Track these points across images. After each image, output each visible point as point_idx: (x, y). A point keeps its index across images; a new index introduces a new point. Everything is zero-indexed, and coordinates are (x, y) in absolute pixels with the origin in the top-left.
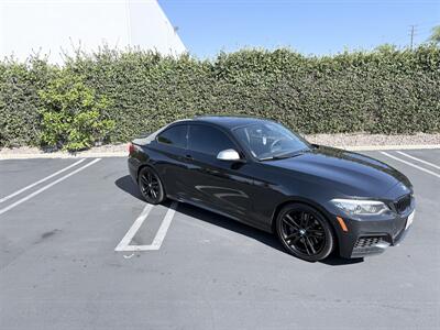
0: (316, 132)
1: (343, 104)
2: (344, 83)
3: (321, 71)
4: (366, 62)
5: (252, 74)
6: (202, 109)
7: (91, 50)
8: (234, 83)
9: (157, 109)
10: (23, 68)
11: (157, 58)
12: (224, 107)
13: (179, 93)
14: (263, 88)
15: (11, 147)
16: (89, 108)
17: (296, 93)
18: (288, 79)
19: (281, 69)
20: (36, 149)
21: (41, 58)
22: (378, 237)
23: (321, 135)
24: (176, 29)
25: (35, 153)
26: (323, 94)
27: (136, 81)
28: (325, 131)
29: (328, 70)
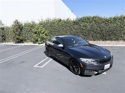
0: (106, 40)
1: (115, 32)
2: (115, 25)
3: (107, 22)
4: (123, 18)
5: (86, 23)
6: (71, 33)
7: (45, 19)
8: (80, 26)
9: (60, 33)
10: (30, 24)
11: (61, 20)
12: (77, 33)
13: (65, 29)
14: (89, 27)
15: (27, 42)
16: (43, 33)
17: (99, 28)
18: (97, 24)
19: (94, 22)
20: (32, 43)
21: (34, 21)
22: (93, 70)
23: (107, 41)
24: (72, 11)
25: (32, 44)
26: (108, 29)
27: (55, 26)
28: (109, 40)
29: (109, 22)
